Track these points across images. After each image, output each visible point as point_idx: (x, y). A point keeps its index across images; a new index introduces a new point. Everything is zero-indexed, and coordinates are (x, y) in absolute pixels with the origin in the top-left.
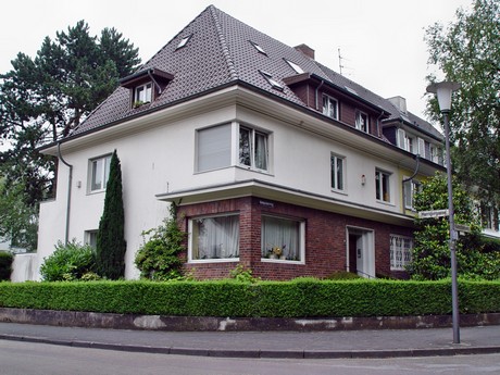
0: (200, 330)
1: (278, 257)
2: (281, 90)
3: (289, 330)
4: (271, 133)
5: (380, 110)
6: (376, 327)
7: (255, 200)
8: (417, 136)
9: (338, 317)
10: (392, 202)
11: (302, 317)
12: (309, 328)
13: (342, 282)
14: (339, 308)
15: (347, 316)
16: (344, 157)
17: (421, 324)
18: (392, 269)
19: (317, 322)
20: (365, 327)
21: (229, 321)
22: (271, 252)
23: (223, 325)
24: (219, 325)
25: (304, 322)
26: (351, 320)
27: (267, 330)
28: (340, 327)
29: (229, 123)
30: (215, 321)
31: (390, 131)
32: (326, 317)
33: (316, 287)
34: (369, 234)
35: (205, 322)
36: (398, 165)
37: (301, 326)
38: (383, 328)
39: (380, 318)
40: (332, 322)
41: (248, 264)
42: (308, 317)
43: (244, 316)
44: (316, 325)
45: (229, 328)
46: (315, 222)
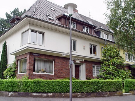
0: (3, 96)
1: (44, 72)
2: (53, 20)
3: (30, 97)
4: (45, 32)
5: (93, 26)
6: (61, 97)
7: (31, 54)
8: (109, 34)
9: (47, 93)
10: (97, 55)
11: (34, 92)
12: (37, 96)
13: (49, 80)
14: (48, 89)
15: (50, 93)
16: (76, 40)
17: (80, 96)
18: (93, 76)
19: (39, 94)
20: (57, 97)
21: (12, 93)
22: (40, 70)
23: (10, 94)
24: (9, 94)
25: (35, 94)
26: (51, 94)
27: (23, 97)
28: (48, 97)
29: (28, 30)
30: (8, 93)
31: (98, 32)
32: (43, 93)
33: (40, 82)
34: (83, 65)
35: (5, 93)
36: (100, 43)
37: (34, 95)
38: (64, 97)
39: (63, 94)
40: (45, 95)
41: (28, 74)
42: (37, 92)
43: (16, 91)
44: (39, 95)
45: (12, 96)
46: (58, 61)
